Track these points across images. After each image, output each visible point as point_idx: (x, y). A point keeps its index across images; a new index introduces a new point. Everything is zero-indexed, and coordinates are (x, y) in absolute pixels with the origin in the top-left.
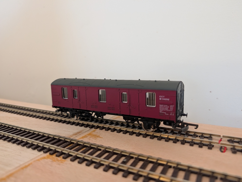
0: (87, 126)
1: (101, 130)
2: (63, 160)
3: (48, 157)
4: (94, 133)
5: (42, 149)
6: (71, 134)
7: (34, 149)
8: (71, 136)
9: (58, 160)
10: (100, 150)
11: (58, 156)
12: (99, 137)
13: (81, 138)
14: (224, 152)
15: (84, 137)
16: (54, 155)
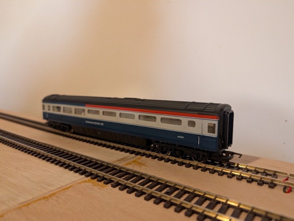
0: (133, 152)
1: (147, 158)
2: (104, 185)
3: (89, 181)
4: (139, 161)
5: (84, 173)
6: (115, 159)
7: (76, 172)
8: (114, 161)
9: (99, 185)
10: (144, 178)
11: (100, 181)
12: (144, 165)
13: (125, 165)
14: (288, 192)
15: (128, 164)
16: (96, 180)
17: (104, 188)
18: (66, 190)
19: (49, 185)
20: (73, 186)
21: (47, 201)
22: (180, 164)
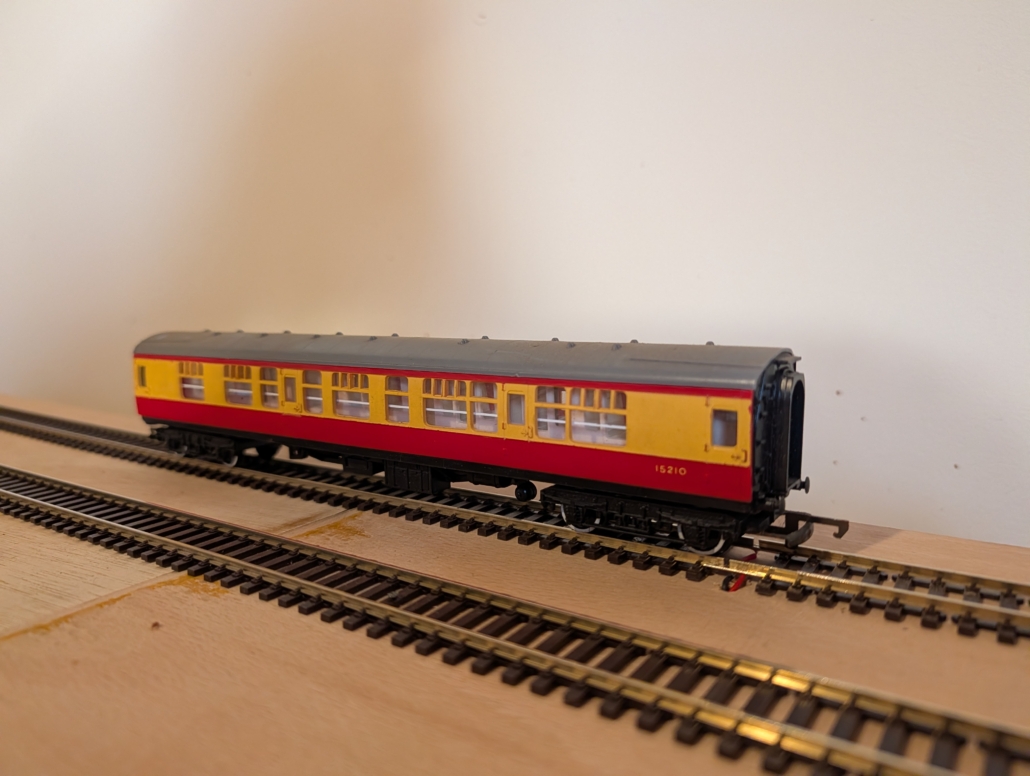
0: (338, 501)
1: (376, 515)
2: (222, 589)
3: (181, 582)
4: (350, 524)
5: (170, 560)
6: (279, 522)
7: (150, 559)
8: (273, 528)
9: (206, 590)
10: (343, 567)
11: (213, 579)
12: (360, 533)
13: (299, 536)
14: (736, 588)
15: (313, 533)
16: (201, 577)
17: (218, 596)
18: (106, 606)
19: (60, 598)
20: (129, 594)
21: (44, 634)
22: (464, 528)
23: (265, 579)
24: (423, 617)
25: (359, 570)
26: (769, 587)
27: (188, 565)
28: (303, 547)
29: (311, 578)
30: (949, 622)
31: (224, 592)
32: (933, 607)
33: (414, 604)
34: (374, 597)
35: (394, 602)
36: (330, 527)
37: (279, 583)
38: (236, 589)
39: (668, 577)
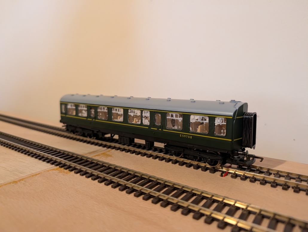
0: (105, 146)
1: (116, 151)
2: (69, 172)
3: (57, 169)
4: (108, 153)
5: (54, 163)
6: (87, 152)
7: (48, 162)
9: (64, 172)
10: (105, 166)
11: (66, 169)
12: (110, 156)
13: (93, 156)
14: (224, 176)
15: (97, 155)
16: (63, 168)
17: (68, 174)
18: (34, 176)
20: (41, 173)
21: (16, 184)
22: (142, 155)
23: (82, 169)
24: (129, 182)
25: (110, 167)
26: (235, 176)
27: (59, 164)
28: (94, 160)
29: (95, 170)
30: (291, 188)
31: (69, 173)
32: (286, 183)
33: (126, 178)
34: (114, 176)
35: (120, 178)
36: (102, 154)
37: (86, 171)
38: (73, 172)
39: (204, 172)
